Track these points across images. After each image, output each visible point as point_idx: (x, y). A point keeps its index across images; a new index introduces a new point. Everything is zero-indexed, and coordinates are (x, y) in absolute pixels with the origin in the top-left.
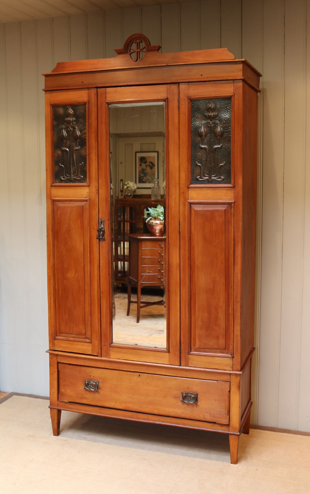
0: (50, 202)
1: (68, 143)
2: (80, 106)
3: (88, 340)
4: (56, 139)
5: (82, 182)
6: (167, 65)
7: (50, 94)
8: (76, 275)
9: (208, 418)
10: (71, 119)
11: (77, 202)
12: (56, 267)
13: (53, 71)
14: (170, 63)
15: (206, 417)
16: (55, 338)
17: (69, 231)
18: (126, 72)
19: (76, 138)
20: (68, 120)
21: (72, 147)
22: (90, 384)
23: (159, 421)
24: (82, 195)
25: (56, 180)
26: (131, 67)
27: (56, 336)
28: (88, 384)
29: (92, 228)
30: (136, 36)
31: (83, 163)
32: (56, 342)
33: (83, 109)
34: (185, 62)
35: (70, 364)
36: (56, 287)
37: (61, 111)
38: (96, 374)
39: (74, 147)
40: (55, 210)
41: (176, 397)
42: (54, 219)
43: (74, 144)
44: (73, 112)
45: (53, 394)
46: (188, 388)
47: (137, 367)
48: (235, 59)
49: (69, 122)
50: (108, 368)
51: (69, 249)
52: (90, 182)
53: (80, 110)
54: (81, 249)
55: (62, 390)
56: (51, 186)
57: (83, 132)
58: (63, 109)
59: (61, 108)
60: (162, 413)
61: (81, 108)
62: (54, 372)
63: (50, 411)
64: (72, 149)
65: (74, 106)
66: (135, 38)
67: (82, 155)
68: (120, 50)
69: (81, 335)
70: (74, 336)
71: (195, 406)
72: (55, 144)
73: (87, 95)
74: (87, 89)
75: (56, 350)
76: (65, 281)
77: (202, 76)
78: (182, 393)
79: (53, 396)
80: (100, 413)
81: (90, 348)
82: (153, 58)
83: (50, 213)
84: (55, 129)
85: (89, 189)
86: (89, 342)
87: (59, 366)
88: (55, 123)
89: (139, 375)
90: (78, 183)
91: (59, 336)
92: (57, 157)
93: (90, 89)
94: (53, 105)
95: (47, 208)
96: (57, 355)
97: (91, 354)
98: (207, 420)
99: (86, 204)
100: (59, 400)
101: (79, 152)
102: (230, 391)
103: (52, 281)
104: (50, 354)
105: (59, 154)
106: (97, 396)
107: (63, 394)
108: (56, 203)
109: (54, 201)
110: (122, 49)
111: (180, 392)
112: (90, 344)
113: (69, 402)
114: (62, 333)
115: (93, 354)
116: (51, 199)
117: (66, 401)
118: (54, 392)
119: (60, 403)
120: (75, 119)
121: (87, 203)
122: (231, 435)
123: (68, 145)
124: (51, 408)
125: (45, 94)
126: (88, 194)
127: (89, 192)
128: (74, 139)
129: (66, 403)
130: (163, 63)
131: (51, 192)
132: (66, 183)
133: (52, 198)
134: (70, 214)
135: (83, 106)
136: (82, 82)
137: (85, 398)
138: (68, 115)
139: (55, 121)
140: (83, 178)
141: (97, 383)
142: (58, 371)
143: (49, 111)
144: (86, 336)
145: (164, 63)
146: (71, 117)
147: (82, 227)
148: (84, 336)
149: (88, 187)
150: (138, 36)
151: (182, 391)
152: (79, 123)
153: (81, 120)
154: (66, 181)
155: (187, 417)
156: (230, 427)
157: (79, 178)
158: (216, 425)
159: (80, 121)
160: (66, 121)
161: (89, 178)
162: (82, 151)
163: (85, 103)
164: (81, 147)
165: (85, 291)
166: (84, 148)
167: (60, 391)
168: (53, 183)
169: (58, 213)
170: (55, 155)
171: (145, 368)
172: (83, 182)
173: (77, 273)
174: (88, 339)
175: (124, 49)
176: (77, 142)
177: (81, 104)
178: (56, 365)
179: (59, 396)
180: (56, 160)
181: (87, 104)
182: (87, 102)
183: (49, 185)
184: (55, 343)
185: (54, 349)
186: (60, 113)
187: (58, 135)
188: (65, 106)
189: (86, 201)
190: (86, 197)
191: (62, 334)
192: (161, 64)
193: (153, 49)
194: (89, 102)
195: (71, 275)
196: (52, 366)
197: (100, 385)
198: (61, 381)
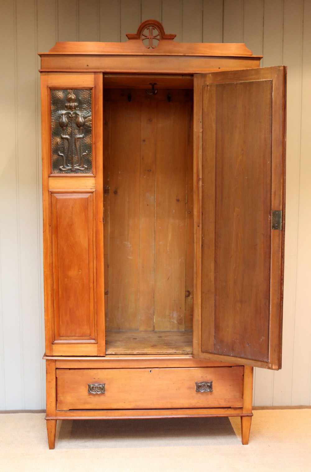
0: (47, 194)
1: (70, 130)
2: (84, 90)
3: (93, 341)
4: (54, 125)
5: (86, 173)
6: (184, 55)
7: (47, 76)
8: (80, 273)
9: (223, 404)
10: (73, 104)
11: (81, 194)
12: (54, 265)
13: (51, 51)
14: (187, 53)
15: (221, 403)
16: (54, 343)
17: (71, 225)
18: (138, 58)
19: (79, 125)
20: (69, 106)
21: (74, 135)
22: (95, 387)
23: (172, 414)
24: (87, 187)
25: (54, 170)
26: (145, 54)
27: (55, 340)
28: (93, 387)
29: (99, 222)
30: (150, 23)
31: (87, 151)
32: (54, 346)
33: (87, 94)
34: (202, 54)
35: (70, 369)
36: (55, 287)
37: (60, 94)
38: (102, 375)
39: (76, 135)
40: (54, 203)
41: (189, 388)
42: (51, 213)
43: (76, 131)
44: (75, 96)
45: (50, 404)
46: (202, 377)
47: (148, 363)
48: (252, 55)
49: (70, 108)
50: (116, 367)
51: (71, 245)
52: (96, 172)
53: (84, 95)
54: (86, 245)
55: (61, 398)
56: (49, 177)
57: (87, 119)
58: (63, 93)
59: (61, 92)
60: (175, 406)
61: (85, 93)
62: (52, 380)
63: (47, 423)
64: (74, 137)
65: (76, 90)
66: (148, 24)
67: (86, 143)
68: (133, 35)
69: (85, 336)
70: (76, 338)
71: (210, 394)
72: (53, 131)
73: (93, 80)
74: (93, 73)
75: (54, 355)
76: (66, 279)
77: (219, 69)
78: (196, 383)
79: (51, 406)
80: (107, 416)
81: (96, 349)
82: (167, 47)
83: (47, 206)
84: (53, 115)
85: (96, 180)
86: (95, 342)
87: (57, 373)
88: (53, 108)
89: (151, 371)
90: (82, 173)
91: (58, 340)
92: (55, 144)
93: (97, 73)
94: (51, 87)
95: (44, 201)
96: (56, 360)
97: (96, 355)
98: (222, 406)
99: (90, 196)
100: (57, 410)
101: (82, 141)
102: (243, 375)
103: (49, 281)
104: (47, 360)
105: (57, 142)
106: (102, 398)
107: (61, 402)
108: (55, 194)
109: (52, 193)
110: (135, 35)
111: (194, 382)
112: (96, 345)
113: (70, 410)
114: (63, 336)
115: (99, 355)
116: (48, 191)
117: (65, 409)
118: (51, 402)
119: (59, 413)
120: (77, 104)
121: (93, 195)
122: (245, 417)
123: (69, 132)
124: (47, 420)
125: (41, 75)
126: (94, 185)
127: (95, 184)
128: (76, 126)
129: (66, 411)
130: (180, 53)
131: (48, 183)
132: (67, 173)
133: (50, 190)
134: (72, 207)
135: (88, 91)
136: (88, 65)
137: (88, 403)
138: (70, 100)
139: (53, 105)
140: (87, 168)
141: (103, 385)
142: (56, 378)
143: (46, 94)
144: (91, 337)
145: (182, 53)
146: (73, 102)
147: (87, 220)
148: (88, 337)
149: (94, 178)
150: (152, 23)
151: (196, 381)
152: (83, 109)
153: (85, 106)
154: (67, 171)
155: (202, 406)
156: (243, 410)
157: (82, 168)
158: (230, 409)
159: (83, 107)
160: (66, 107)
161: (96, 168)
162: (86, 139)
163: (91, 88)
164: (85, 134)
165: (90, 288)
166: (88, 136)
167: (58, 400)
168: (51, 174)
169: (58, 207)
170: (53, 143)
171: (157, 362)
172: (88, 173)
173: (80, 271)
174: (94, 339)
175: (137, 35)
176: (80, 130)
177: (86, 88)
178: (54, 372)
179: (57, 405)
180: (54, 148)
181: (94, 89)
182: (93, 87)
183: (46, 176)
184: (52, 349)
185: (52, 355)
186: (59, 96)
187: (57, 121)
188: (65, 89)
189: (92, 193)
190: (91, 189)
191: (61, 338)
192: (177, 53)
193: (170, 37)
194: (95, 86)
195: (73, 273)
196: (49, 373)
197: (106, 387)
198: (59, 388)
